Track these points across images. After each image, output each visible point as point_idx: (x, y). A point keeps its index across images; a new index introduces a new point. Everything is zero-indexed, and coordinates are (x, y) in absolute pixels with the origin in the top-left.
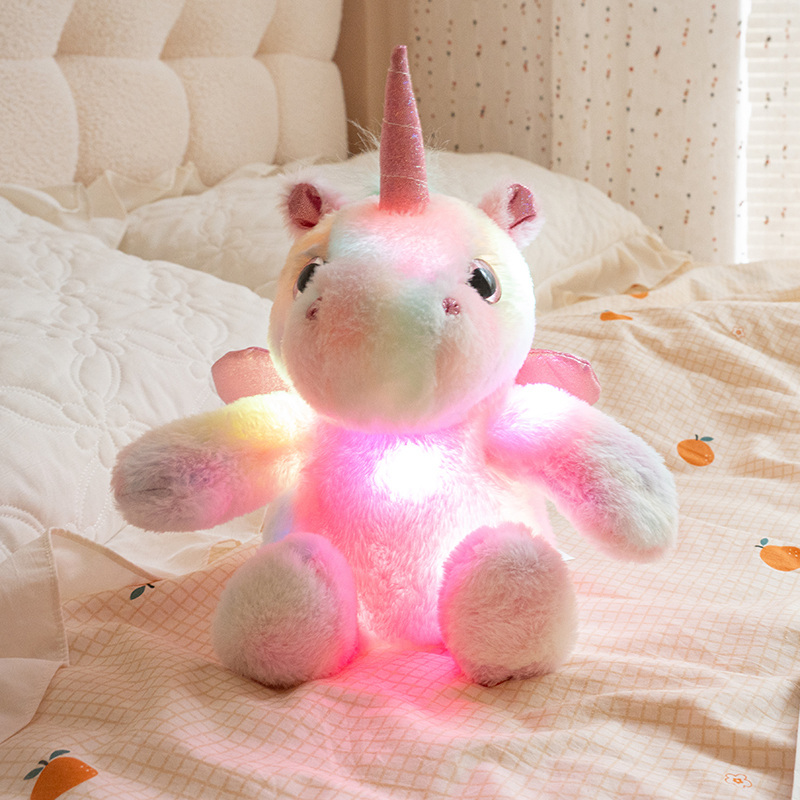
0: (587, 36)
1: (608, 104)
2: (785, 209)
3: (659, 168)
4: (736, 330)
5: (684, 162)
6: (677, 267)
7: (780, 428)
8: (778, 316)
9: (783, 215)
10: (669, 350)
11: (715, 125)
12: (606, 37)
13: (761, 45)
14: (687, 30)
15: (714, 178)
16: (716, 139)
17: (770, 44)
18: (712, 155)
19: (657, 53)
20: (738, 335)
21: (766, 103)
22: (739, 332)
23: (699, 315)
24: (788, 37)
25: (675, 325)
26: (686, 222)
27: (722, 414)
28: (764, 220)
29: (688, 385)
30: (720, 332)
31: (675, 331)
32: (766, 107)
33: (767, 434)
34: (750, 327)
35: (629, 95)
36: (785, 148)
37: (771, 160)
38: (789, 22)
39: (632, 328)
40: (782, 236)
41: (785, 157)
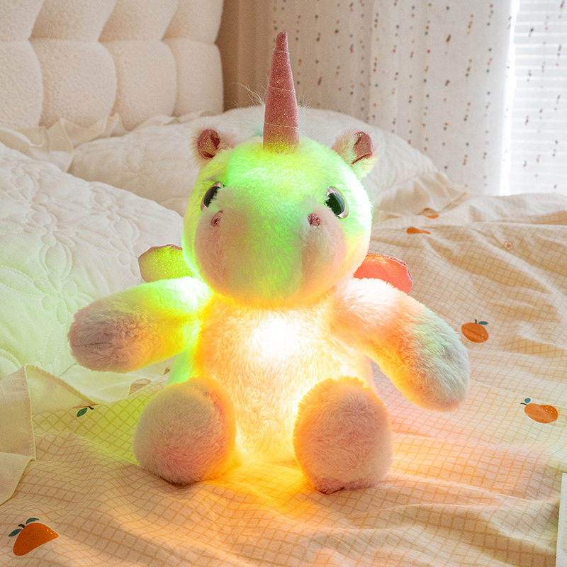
0: (398, 27)
1: (411, 76)
2: (539, 156)
3: (446, 124)
4: (507, 244)
5: (465, 120)
6: (457, 196)
7: (538, 317)
8: (538, 235)
9: (538, 160)
10: (457, 257)
11: (489, 93)
12: (411, 28)
13: (527, 34)
14: (471, 23)
15: (487, 132)
16: (489, 103)
17: (534, 34)
18: (486, 115)
19: (448, 40)
20: (508, 247)
21: (528, 77)
22: (509, 246)
23: (479, 232)
24: (546, 28)
25: (461, 239)
26: (464, 164)
27: (495, 305)
28: (523, 163)
29: (470, 283)
30: (495, 245)
31: (461, 243)
32: (528, 80)
33: (528, 321)
34: (517, 242)
35: (426, 70)
36: (541, 111)
37: (530, 120)
38: (548, 18)
39: (430, 240)
40: (536, 176)
41: (541, 118)
